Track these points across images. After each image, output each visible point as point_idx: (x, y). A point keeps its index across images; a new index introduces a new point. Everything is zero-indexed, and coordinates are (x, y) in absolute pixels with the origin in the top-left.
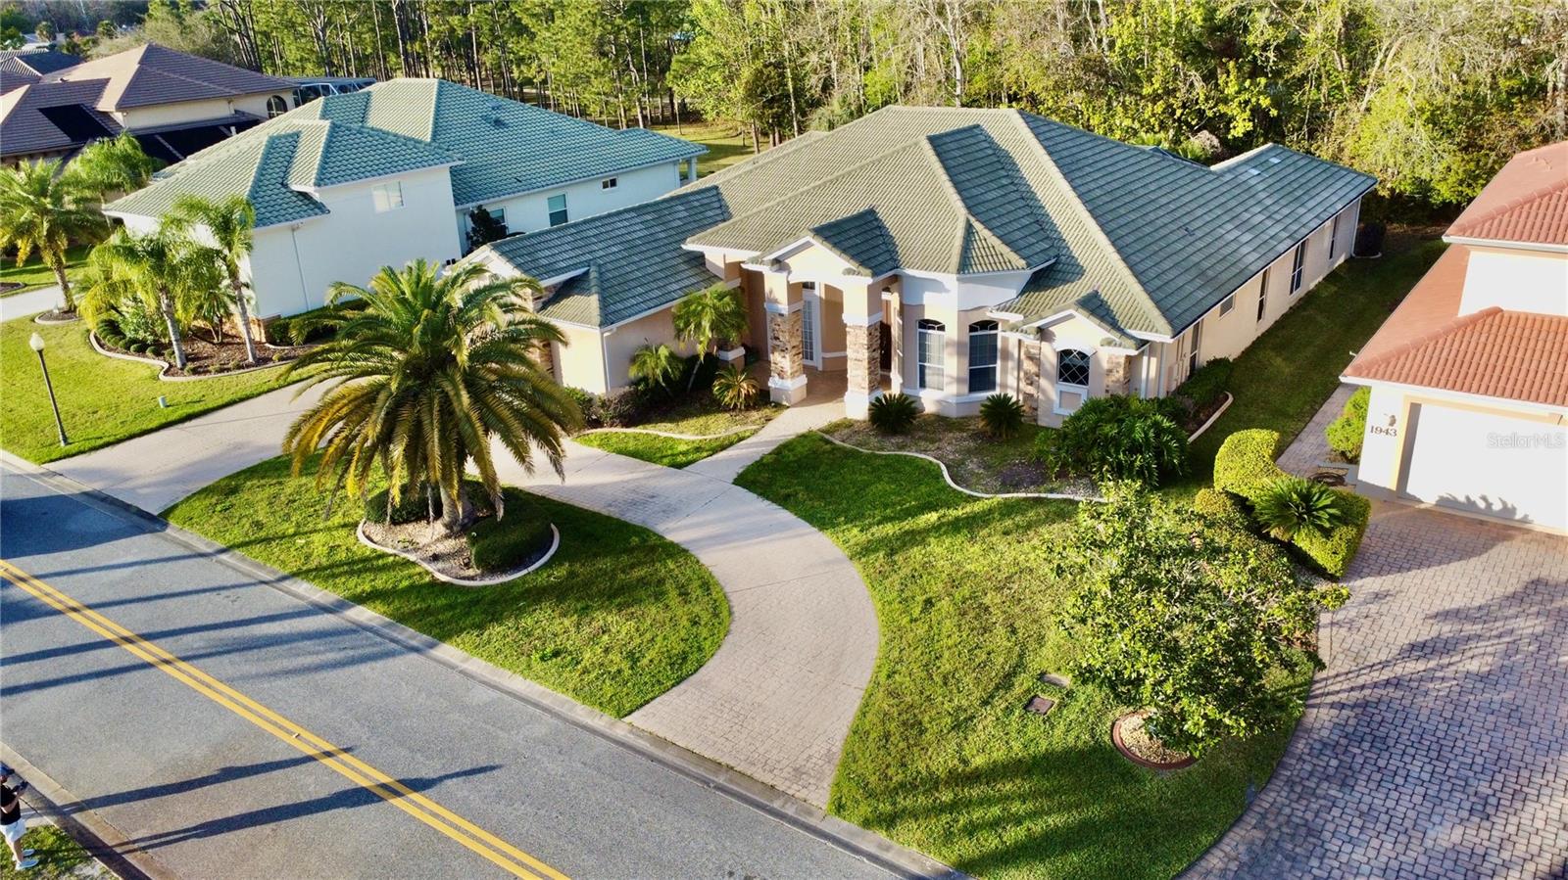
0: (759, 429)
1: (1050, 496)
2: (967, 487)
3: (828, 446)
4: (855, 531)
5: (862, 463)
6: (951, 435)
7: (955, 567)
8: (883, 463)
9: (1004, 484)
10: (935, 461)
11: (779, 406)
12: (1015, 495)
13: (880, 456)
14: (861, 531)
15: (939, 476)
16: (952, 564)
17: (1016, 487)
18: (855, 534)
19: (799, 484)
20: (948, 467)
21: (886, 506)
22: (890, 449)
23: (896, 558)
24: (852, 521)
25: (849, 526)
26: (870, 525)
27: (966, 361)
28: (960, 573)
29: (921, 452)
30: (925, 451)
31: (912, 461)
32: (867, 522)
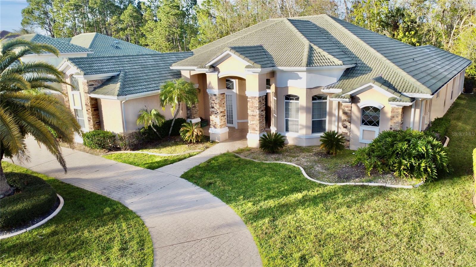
0: (202, 152)
1: (370, 184)
2: (317, 179)
3: (237, 159)
4: (250, 204)
5: (255, 167)
6: (303, 154)
7: (319, 231)
8: (267, 166)
9: (339, 177)
10: (296, 166)
11: (213, 142)
12: (348, 184)
13: (265, 163)
14: (254, 205)
15: (300, 174)
16: (317, 228)
17: (348, 179)
18: (249, 206)
19: (218, 178)
20: (304, 169)
21: (269, 189)
22: (271, 160)
23: (277, 223)
24: (248, 198)
25: (246, 201)
26: (259, 201)
27: (311, 116)
28: (323, 235)
29: (288, 162)
30: (290, 161)
31: (283, 166)
32: (257, 199)
